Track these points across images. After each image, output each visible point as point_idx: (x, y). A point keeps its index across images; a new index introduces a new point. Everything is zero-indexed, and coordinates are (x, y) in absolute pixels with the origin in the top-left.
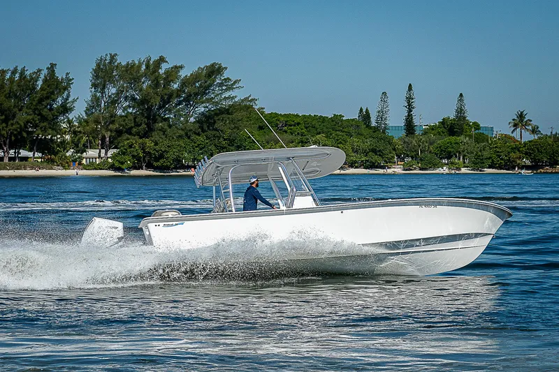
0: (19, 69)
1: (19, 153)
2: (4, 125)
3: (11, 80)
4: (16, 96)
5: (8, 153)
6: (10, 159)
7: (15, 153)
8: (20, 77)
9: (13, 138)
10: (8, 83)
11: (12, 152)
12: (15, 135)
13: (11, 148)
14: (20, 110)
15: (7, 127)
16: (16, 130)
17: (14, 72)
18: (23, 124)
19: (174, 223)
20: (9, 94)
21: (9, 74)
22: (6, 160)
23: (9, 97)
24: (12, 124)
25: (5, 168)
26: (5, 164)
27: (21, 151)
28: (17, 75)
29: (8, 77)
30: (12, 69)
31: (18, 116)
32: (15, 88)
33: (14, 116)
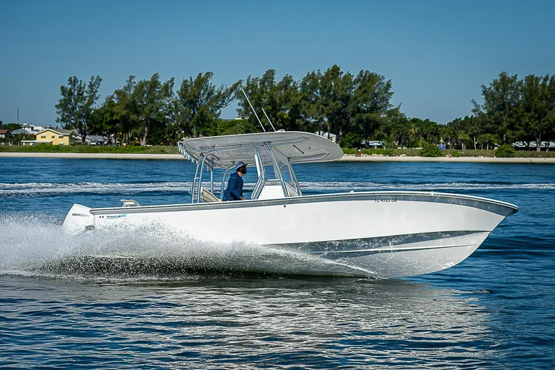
0: (550, 76)
1: (549, 144)
2: (537, 121)
3: (544, 85)
4: (547, 99)
5: (540, 144)
6: (542, 149)
7: (546, 144)
8: (551, 83)
9: (544, 132)
10: (541, 87)
11: (543, 143)
12: (546, 130)
13: (542, 140)
14: (550, 110)
15: (539, 123)
16: (547, 126)
17: (546, 79)
18: (552, 121)
19: (117, 215)
20: (542, 96)
21: (542, 81)
22: (538, 150)
23: (541, 99)
24: (544, 121)
25: (537, 157)
26: (538, 153)
27: (550, 143)
28: (548, 82)
29: (541, 83)
30: (544, 76)
31: (548, 114)
32: (547, 92)
33: (545, 114)
